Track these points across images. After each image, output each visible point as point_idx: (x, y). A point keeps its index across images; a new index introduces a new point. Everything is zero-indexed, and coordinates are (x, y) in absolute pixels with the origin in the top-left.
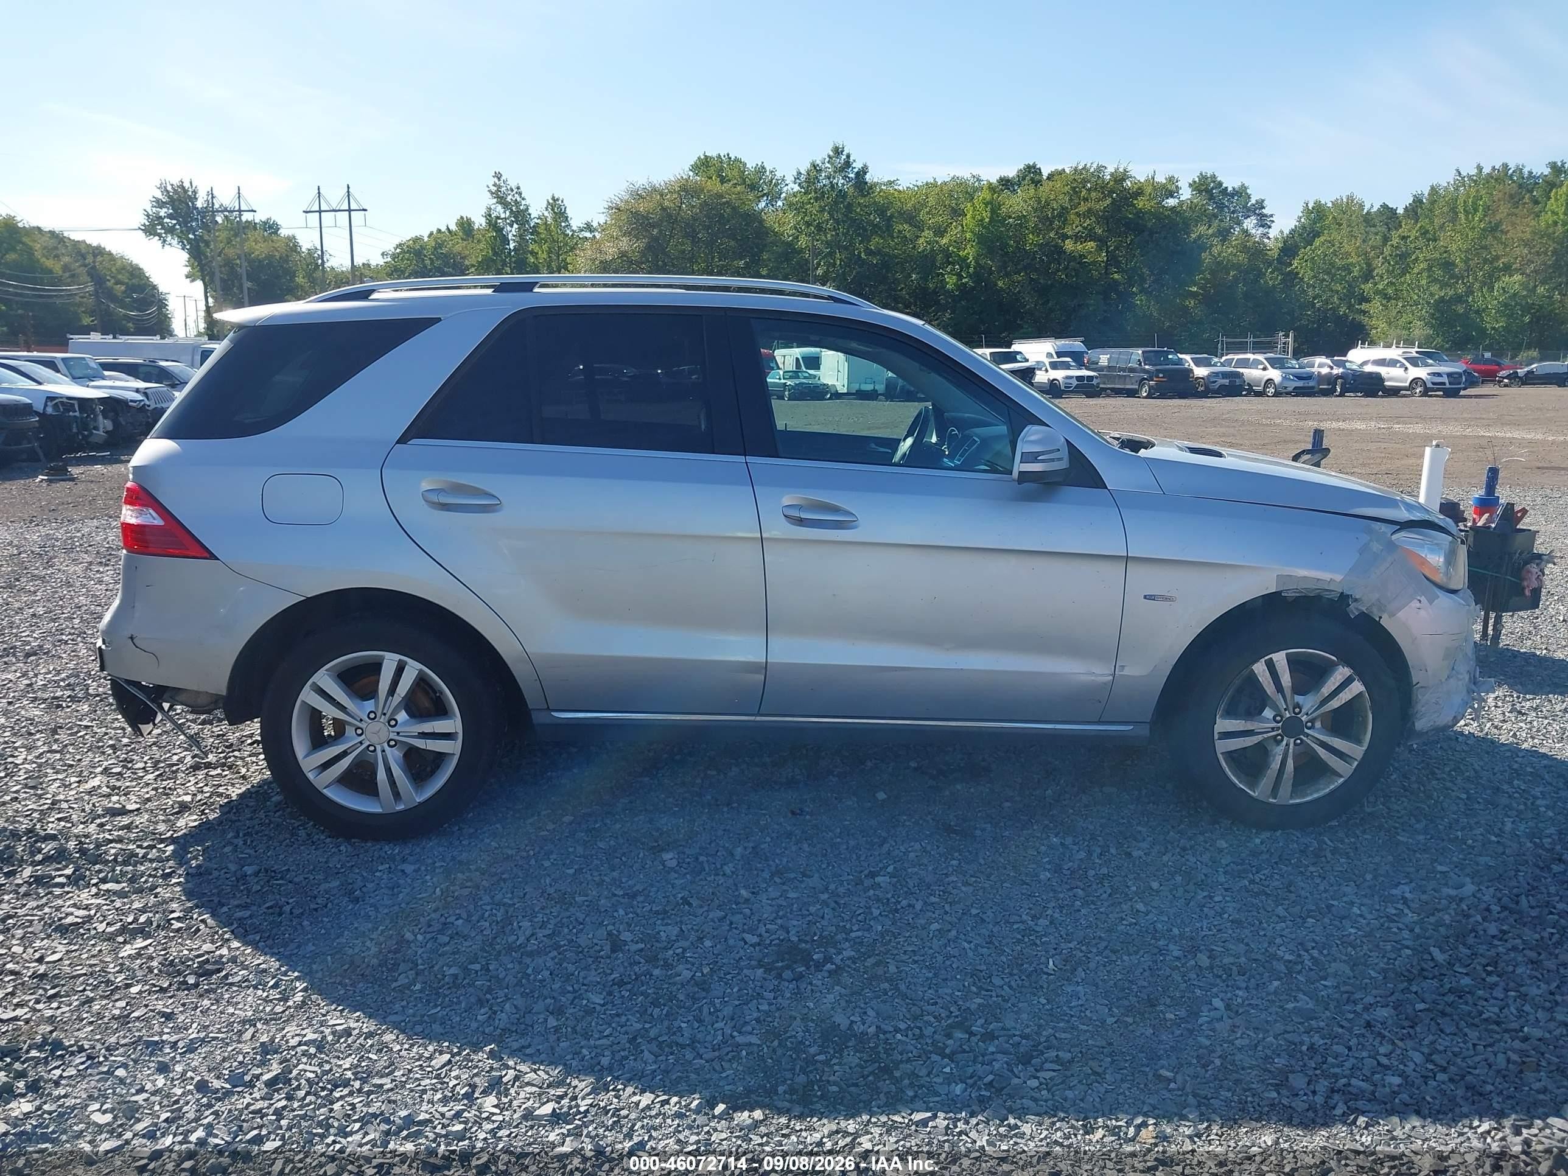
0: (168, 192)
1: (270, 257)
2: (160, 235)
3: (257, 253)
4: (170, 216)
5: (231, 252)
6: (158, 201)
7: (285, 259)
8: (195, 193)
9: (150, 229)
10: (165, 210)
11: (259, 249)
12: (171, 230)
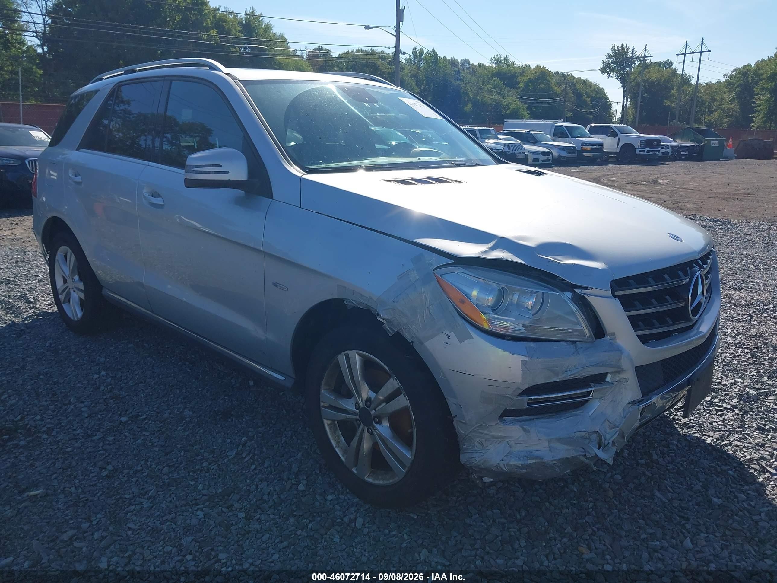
0: (615, 50)
1: (659, 80)
2: (608, 73)
3: (653, 78)
4: (613, 63)
5: (639, 79)
6: (609, 55)
7: (668, 81)
8: (628, 50)
9: (603, 70)
10: (612, 60)
11: (654, 76)
12: (613, 70)
